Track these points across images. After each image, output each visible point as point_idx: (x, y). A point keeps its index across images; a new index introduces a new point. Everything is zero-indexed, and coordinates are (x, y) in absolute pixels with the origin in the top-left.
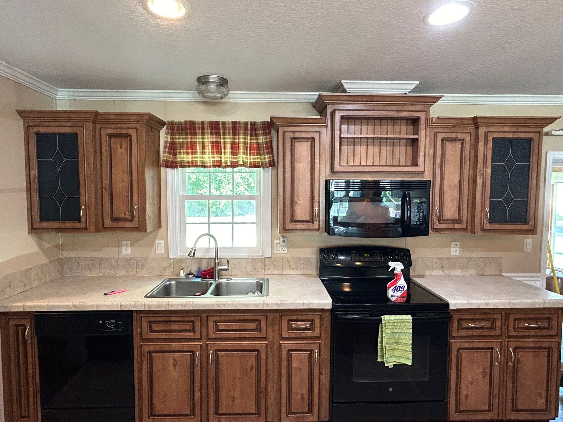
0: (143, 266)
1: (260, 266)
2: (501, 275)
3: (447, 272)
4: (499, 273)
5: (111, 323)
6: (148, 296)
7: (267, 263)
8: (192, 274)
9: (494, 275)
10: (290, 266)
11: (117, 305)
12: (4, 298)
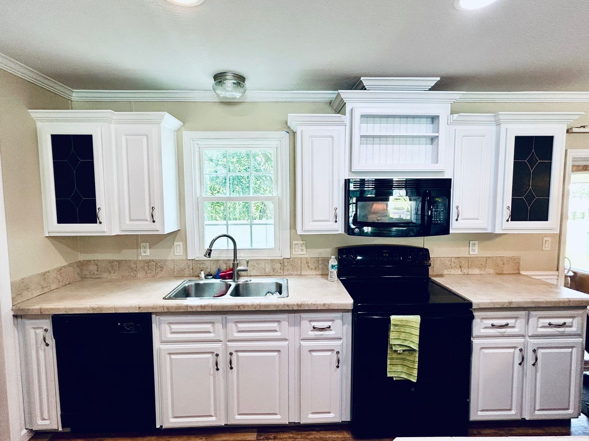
0: (162, 267)
1: (279, 267)
2: (519, 274)
3: (465, 271)
4: (517, 272)
5: (131, 326)
6: (166, 297)
7: (286, 264)
8: (211, 275)
9: (513, 274)
10: (308, 267)
11: (135, 307)
12: (21, 302)
